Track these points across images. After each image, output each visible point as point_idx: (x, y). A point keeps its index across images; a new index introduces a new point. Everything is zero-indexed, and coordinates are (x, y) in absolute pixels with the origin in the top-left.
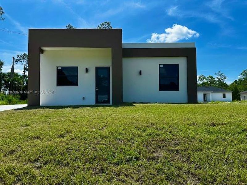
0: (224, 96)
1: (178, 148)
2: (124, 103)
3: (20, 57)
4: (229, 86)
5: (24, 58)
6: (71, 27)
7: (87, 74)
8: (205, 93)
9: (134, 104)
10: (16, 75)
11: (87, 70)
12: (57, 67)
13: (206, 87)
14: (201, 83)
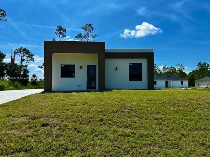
0: (182, 83)
1: (133, 109)
2: (106, 89)
3: (18, 50)
4: (187, 75)
5: (20, 51)
6: (61, 28)
7: (81, 70)
8: (167, 81)
9: (113, 90)
10: (16, 65)
11: (81, 67)
12: (61, 65)
13: (169, 76)
14: (165, 72)
